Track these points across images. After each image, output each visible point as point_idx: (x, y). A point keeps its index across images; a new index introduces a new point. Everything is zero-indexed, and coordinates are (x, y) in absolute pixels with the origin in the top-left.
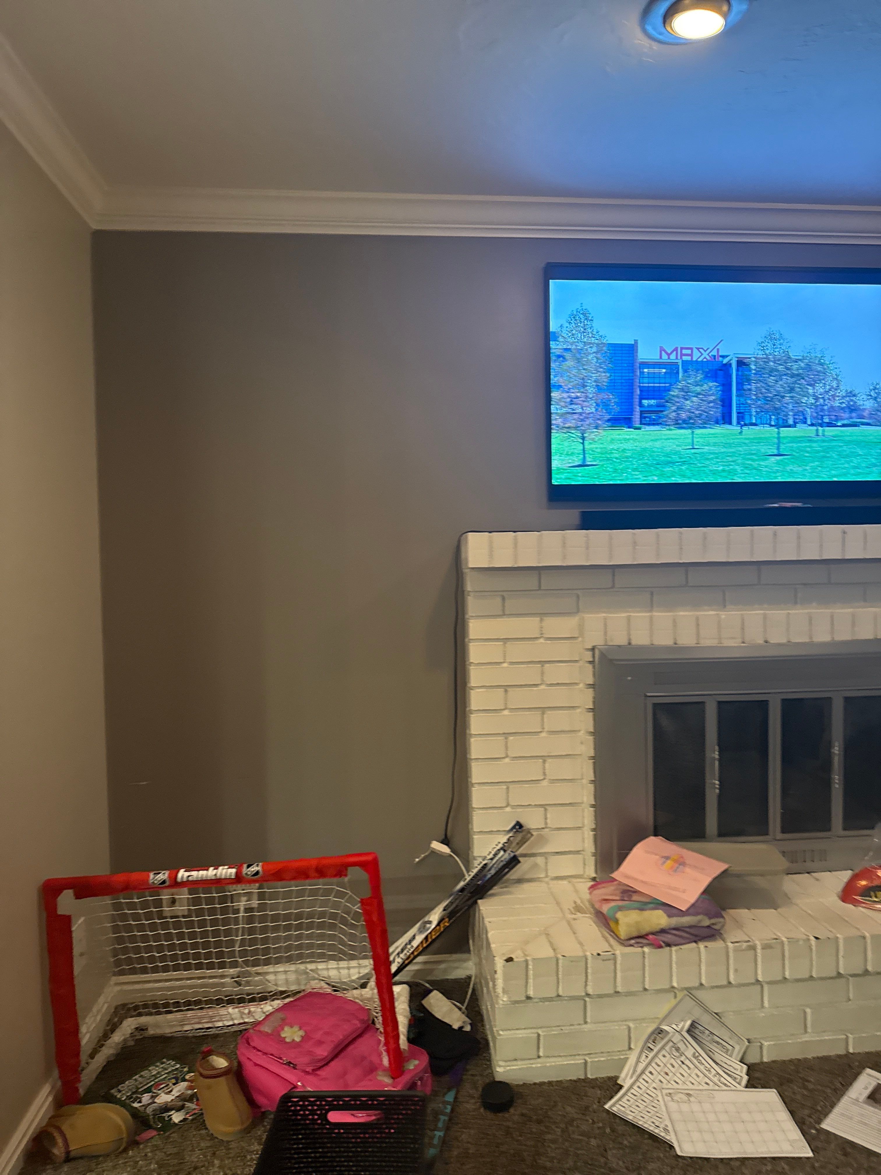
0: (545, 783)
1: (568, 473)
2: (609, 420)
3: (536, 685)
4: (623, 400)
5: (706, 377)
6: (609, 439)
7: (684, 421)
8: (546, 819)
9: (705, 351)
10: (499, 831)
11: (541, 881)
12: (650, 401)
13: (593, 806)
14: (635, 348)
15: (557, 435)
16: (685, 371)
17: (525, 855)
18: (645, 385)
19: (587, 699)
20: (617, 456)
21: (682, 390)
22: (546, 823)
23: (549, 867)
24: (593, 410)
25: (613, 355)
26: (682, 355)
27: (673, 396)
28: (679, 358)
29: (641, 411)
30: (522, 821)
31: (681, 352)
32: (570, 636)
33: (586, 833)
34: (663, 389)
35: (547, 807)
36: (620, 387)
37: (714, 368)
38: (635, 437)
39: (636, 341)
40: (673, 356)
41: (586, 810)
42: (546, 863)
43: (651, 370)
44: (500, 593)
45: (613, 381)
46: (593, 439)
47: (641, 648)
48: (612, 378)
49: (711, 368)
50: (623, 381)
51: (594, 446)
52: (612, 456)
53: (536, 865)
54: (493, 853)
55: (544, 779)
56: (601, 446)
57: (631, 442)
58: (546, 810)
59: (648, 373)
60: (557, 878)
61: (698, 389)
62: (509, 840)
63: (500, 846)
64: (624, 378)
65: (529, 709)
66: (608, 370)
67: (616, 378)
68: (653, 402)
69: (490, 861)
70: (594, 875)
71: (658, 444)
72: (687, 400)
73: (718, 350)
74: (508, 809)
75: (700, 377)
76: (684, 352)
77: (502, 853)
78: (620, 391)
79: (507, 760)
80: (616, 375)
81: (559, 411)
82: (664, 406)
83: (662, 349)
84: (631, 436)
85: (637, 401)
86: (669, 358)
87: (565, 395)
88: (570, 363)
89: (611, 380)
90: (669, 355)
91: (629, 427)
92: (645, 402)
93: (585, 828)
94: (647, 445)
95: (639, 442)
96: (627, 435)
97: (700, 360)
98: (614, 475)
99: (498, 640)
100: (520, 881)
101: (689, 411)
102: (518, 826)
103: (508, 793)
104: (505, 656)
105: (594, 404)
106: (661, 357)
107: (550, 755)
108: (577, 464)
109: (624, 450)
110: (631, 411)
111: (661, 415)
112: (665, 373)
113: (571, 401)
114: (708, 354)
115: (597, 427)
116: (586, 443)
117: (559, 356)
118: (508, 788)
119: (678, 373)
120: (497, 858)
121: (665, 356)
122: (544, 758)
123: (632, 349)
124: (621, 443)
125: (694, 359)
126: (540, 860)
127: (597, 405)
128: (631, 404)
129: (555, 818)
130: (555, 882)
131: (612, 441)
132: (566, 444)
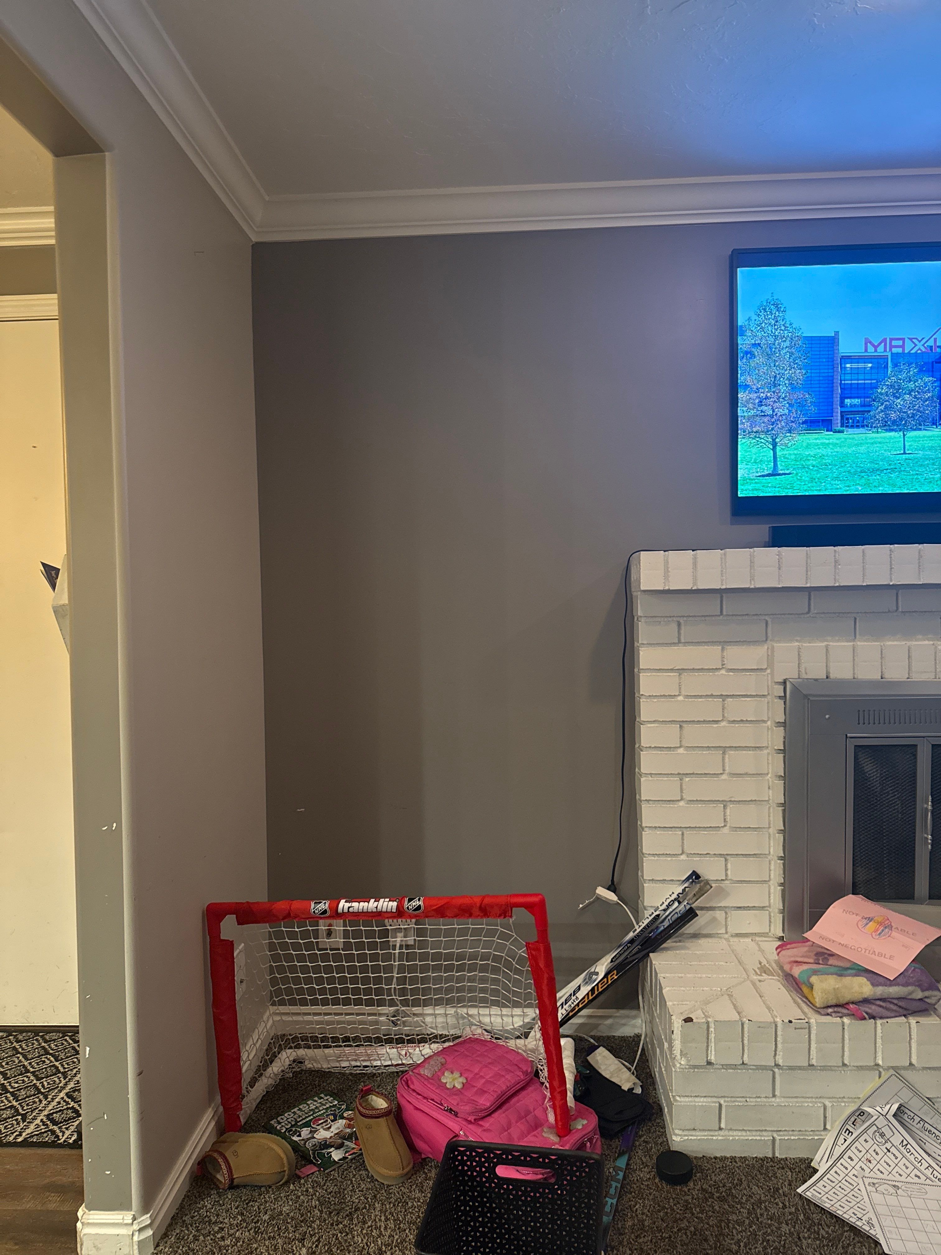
0: (726, 830)
1: (756, 483)
2: (803, 423)
3: (717, 722)
4: (821, 400)
5: (921, 371)
6: (805, 444)
7: (894, 422)
8: (726, 870)
9: (920, 341)
10: (672, 880)
11: (720, 938)
12: (853, 400)
13: (781, 858)
14: (836, 341)
15: (744, 441)
16: (895, 365)
17: (702, 909)
18: (846, 382)
19: (776, 737)
20: (814, 463)
21: (892, 386)
22: (726, 875)
23: (729, 923)
24: (786, 411)
25: (809, 349)
26: (891, 347)
27: (881, 394)
28: (888, 350)
29: (841, 412)
30: (699, 872)
31: (890, 343)
32: (756, 668)
33: (772, 887)
34: (869, 386)
35: (728, 857)
36: (818, 386)
37: (931, 361)
38: (835, 441)
39: (837, 333)
40: (881, 349)
41: (773, 862)
42: (726, 918)
43: (855, 365)
44: (675, 619)
45: (810, 378)
46: (786, 445)
47: (841, 683)
48: (808, 375)
49: (926, 360)
50: (821, 378)
51: (787, 452)
52: (808, 463)
53: (714, 919)
54: (666, 903)
55: (725, 826)
56: (795, 452)
57: (831, 446)
58: (726, 860)
59: (851, 368)
60: (738, 935)
61: (911, 385)
62: (684, 890)
63: (674, 896)
64: (823, 375)
65: (708, 748)
66: (805, 367)
67: (813, 375)
68: (856, 401)
69: (663, 912)
70: (782, 934)
71: (863, 449)
72: (898, 398)
73: (935, 340)
74: (683, 857)
75: (914, 370)
76: (894, 343)
77: (676, 904)
78: (817, 389)
79: (682, 803)
80: (813, 371)
81: (746, 414)
82: (870, 406)
83: (867, 341)
84: (831, 441)
85: (837, 400)
86: (876, 351)
87: (753, 396)
88: (759, 359)
89: (808, 377)
90: (875, 347)
91: (827, 431)
92: (848, 401)
93: (771, 882)
94: (850, 451)
95: (840, 447)
96: (826, 439)
97: (913, 352)
98: (809, 485)
99: (672, 670)
100: (695, 936)
101: (900, 411)
102: (695, 877)
103: (683, 839)
104: (680, 688)
105: (787, 405)
106: (866, 350)
107: (733, 799)
108: (766, 473)
109: (822, 457)
110: (831, 412)
111: (866, 415)
112: (871, 367)
113: (761, 402)
114: (923, 345)
115: (790, 432)
116: (778, 448)
117: (747, 353)
118: (683, 834)
119: (886, 367)
120: (671, 910)
121: (871, 349)
122: (725, 804)
123: (832, 342)
124: (819, 448)
125: (906, 352)
126: (719, 915)
127: (791, 405)
128: (832, 404)
129: (736, 870)
130: (736, 939)
131: (808, 446)
132: (754, 450)
